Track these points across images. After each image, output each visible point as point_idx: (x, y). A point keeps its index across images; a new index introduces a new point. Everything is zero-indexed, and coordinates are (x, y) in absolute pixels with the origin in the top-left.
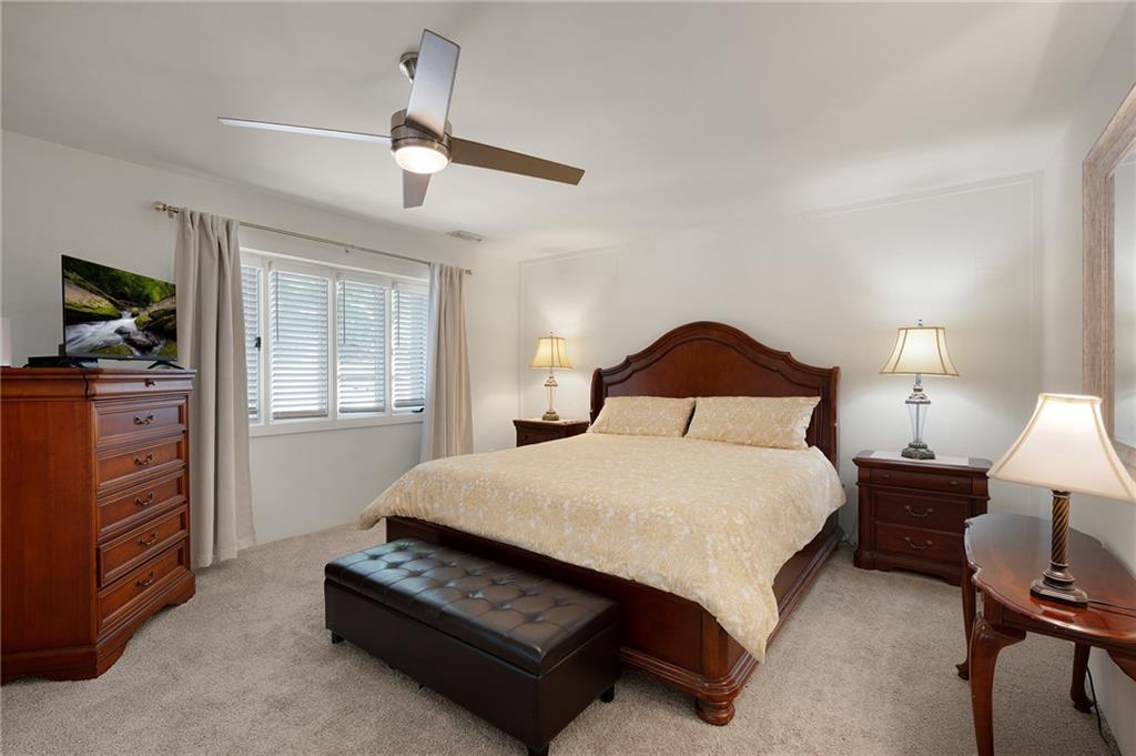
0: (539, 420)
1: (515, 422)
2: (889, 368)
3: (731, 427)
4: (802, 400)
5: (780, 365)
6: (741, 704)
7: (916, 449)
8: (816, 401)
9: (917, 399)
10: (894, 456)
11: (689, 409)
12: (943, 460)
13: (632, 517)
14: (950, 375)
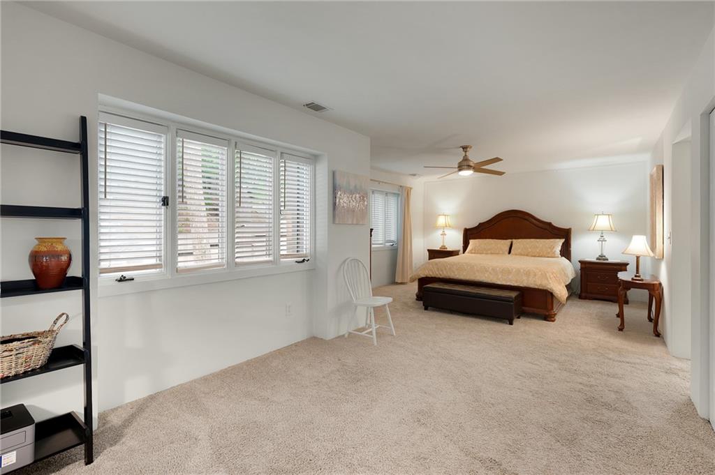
0: (439, 249)
1: (428, 250)
2: (592, 229)
3: (530, 250)
4: (558, 240)
5: (547, 227)
6: (557, 318)
7: (602, 257)
8: (563, 240)
9: (602, 240)
10: (594, 260)
11: (509, 244)
12: (611, 260)
13: (522, 271)
14: (613, 231)
